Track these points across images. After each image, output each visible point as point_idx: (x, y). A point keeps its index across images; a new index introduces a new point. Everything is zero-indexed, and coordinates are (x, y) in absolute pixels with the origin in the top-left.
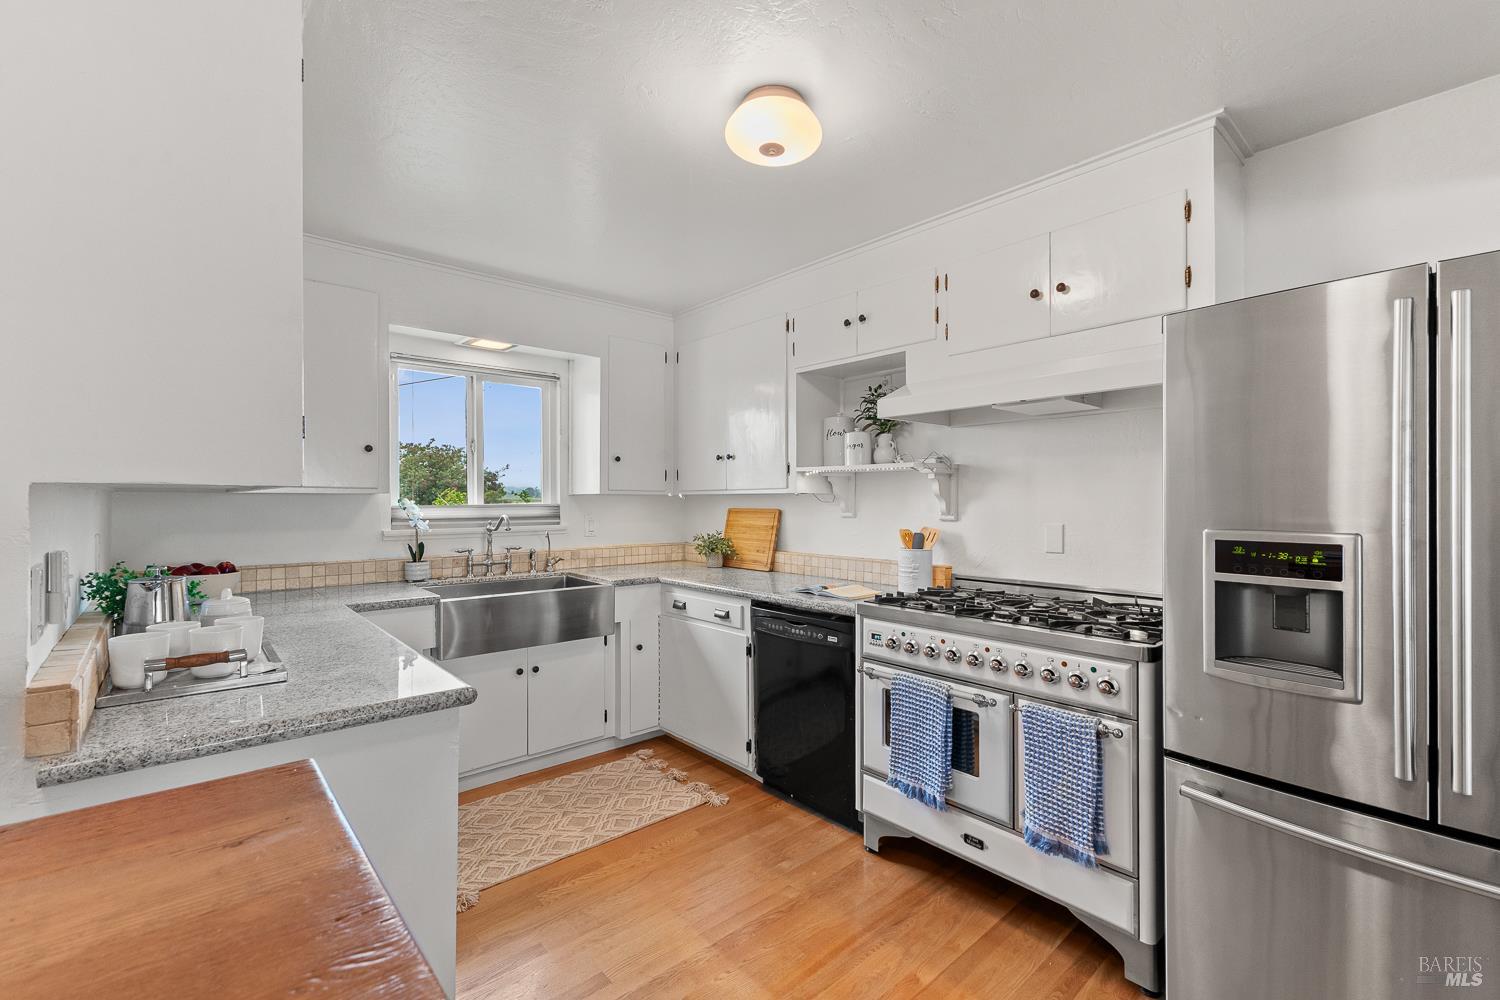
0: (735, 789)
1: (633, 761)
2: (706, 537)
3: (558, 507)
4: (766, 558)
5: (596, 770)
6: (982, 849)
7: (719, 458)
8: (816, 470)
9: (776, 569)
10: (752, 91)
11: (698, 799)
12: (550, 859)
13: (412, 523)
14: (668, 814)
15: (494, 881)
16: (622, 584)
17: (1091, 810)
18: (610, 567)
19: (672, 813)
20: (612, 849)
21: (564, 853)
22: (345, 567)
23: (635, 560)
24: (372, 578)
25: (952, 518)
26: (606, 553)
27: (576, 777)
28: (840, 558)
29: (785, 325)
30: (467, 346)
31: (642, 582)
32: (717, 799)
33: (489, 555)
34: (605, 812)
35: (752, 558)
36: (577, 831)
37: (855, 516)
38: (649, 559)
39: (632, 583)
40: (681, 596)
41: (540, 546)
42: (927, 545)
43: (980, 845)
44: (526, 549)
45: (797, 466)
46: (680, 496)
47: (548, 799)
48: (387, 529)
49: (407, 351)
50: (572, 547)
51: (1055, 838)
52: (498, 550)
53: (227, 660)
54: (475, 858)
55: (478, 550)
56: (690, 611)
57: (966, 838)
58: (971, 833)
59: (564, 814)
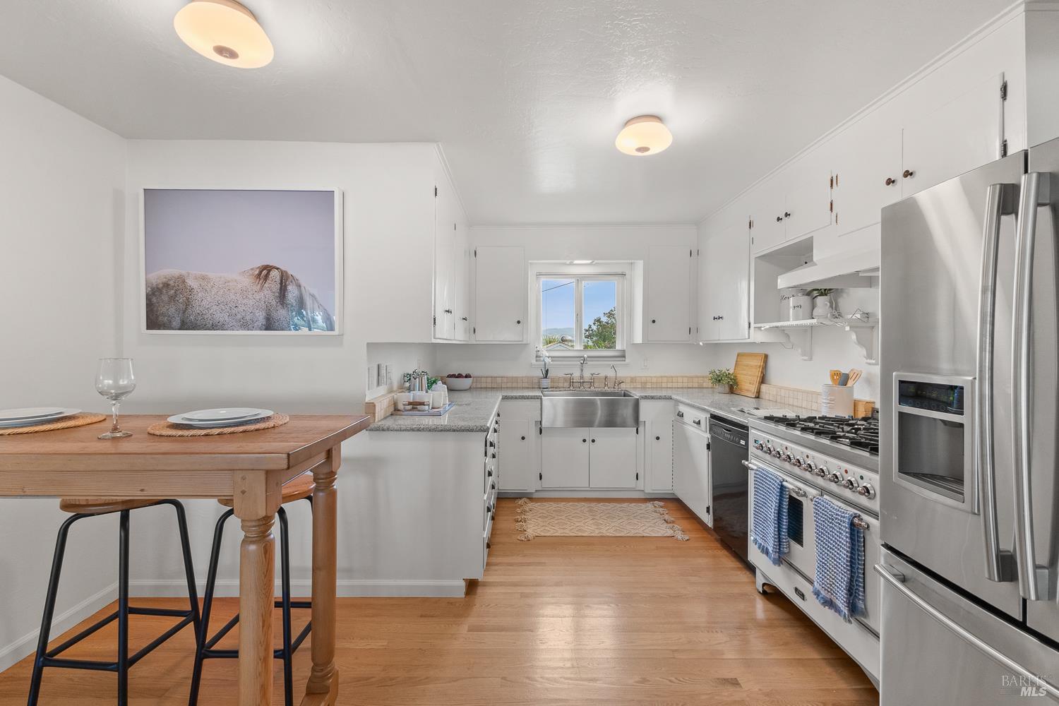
0: (697, 536)
1: (650, 505)
2: (717, 372)
3: (624, 351)
4: (754, 388)
5: (625, 505)
6: (803, 599)
7: (714, 318)
8: (767, 326)
9: (760, 396)
10: (629, 121)
11: (670, 533)
12: (572, 534)
13: (542, 359)
14: (645, 535)
15: (543, 534)
16: (646, 398)
17: (846, 579)
18: (644, 388)
19: (648, 535)
20: (604, 540)
21: (580, 534)
22: (515, 379)
23: (675, 385)
24: (526, 385)
25: (874, 362)
26: (654, 380)
27: (611, 505)
28: (798, 391)
29: (748, 224)
30: (571, 264)
31: (660, 398)
32: (679, 535)
33: (582, 377)
34: (613, 524)
35: (746, 388)
36: (594, 527)
37: (811, 359)
38: (685, 385)
39: (652, 398)
40: (682, 408)
41: (611, 374)
42: (850, 383)
43: (802, 596)
44: (603, 375)
45: (755, 323)
46: (701, 344)
47: (590, 511)
48: (534, 361)
49: (543, 271)
50: (633, 374)
51: (828, 596)
52: (587, 375)
53: (424, 405)
54: (542, 524)
55: (577, 374)
56: (686, 419)
57: (796, 589)
58: (800, 588)
59: (593, 519)
